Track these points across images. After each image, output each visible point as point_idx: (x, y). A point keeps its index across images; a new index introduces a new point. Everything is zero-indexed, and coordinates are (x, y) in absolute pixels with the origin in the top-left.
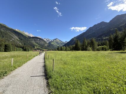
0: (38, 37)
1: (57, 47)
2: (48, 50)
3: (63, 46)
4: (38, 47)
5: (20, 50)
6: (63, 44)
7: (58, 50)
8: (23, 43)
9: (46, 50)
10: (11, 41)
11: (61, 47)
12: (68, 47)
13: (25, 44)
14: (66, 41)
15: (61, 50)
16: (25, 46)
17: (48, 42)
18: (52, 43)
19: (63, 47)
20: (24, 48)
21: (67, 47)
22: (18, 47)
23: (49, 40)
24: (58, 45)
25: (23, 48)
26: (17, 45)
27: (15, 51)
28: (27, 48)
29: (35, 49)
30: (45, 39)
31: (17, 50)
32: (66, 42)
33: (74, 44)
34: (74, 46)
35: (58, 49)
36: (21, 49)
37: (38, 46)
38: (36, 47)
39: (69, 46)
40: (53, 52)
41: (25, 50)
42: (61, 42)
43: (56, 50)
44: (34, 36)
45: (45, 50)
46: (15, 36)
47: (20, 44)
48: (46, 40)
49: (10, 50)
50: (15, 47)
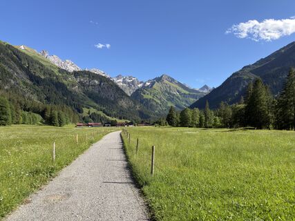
0: (92, 71)
1: (167, 112)
2: (131, 123)
3: (192, 107)
4: (93, 110)
5: (33, 122)
6: (192, 100)
7: (171, 124)
8: (43, 96)
9: (123, 121)
10: (6, 87)
11: (183, 113)
12: (211, 113)
13: (48, 99)
14: (206, 87)
15: (184, 123)
16: (49, 106)
17: (129, 92)
18: (147, 96)
19: (189, 113)
20: (48, 115)
21: (208, 110)
22: (28, 110)
23: (133, 82)
24: (170, 104)
25: (42, 114)
26: (23, 103)
27: (17, 123)
28: (56, 113)
29: (84, 119)
30: (118, 77)
31: (24, 119)
32: (206, 92)
33: (243, 100)
34: (242, 106)
35: (170, 121)
36: (39, 117)
37: (94, 107)
38: (85, 110)
39: (218, 106)
40: (151, 132)
41: (50, 121)
42: (184, 91)
43: (159, 123)
44: (78, 69)
45: (119, 121)
46: (19, 71)
47: (35, 98)
48: (124, 82)
49: (6, 120)
50: (20, 111)
